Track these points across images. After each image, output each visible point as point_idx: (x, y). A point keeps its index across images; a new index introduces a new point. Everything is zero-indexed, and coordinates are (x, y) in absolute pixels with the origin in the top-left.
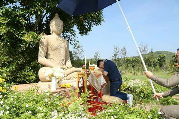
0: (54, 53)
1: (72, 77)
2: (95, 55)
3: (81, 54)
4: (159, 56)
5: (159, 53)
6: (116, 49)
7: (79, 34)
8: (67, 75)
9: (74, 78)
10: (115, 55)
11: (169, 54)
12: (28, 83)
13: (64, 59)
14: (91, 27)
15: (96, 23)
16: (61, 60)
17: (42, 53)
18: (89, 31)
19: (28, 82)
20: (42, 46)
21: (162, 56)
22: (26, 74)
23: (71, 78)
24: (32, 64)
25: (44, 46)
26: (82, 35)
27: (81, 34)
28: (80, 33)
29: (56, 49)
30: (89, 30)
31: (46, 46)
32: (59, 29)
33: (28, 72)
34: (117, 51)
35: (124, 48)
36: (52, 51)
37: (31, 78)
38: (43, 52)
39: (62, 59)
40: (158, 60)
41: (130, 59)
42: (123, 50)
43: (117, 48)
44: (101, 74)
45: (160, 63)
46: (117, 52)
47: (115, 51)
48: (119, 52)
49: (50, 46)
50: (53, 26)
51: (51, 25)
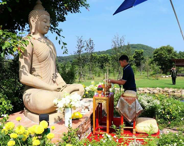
0: (42, 65)
4: (136, 52)
5: (133, 48)
6: (80, 43)
10: (79, 52)
11: (146, 48)
16: (52, 75)
17: (26, 68)
20: (24, 57)
21: (139, 52)
25: (28, 55)
29: (45, 60)
34: (82, 46)
35: (90, 41)
36: (40, 62)
38: (26, 66)
40: (134, 57)
41: (97, 56)
42: (89, 44)
43: (81, 41)
45: (138, 61)
46: (82, 47)
47: (78, 45)
48: (84, 47)
49: (36, 55)
50: (36, 22)
51: (33, 20)
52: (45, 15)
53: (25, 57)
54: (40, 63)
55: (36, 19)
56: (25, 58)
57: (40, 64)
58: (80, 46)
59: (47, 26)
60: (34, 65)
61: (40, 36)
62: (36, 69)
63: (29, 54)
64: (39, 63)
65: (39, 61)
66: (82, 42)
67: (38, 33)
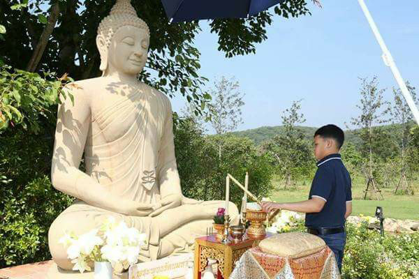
0: (113, 149)
1: (182, 244)
2: (288, 115)
3: (232, 112)
6: (369, 96)
7: (219, 49)
8: (161, 237)
9: (190, 245)
10: (366, 118)
12: (12, 265)
13: (152, 168)
14: (266, 24)
15: (284, 6)
16: (142, 175)
17: (64, 155)
18: (258, 40)
19: (14, 259)
20: (64, 128)
22: (7, 229)
23: (176, 247)
24: (29, 191)
26: (231, 56)
27: (225, 49)
28: (222, 47)
29: (120, 136)
30: (259, 35)
31: (80, 125)
32: (133, 57)
33: (12, 220)
34: (375, 102)
36: (108, 142)
37: (22, 246)
38: (67, 151)
39: (146, 172)
43: (373, 90)
44: (283, 262)
46: (375, 107)
47: (364, 100)
48: (381, 106)
49: (99, 124)
50: (109, 44)
51: (101, 41)
52: (128, 27)
53: (66, 128)
54: (109, 144)
55: (108, 38)
56: (65, 130)
57: (108, 146)
58: (369, 103)
59: (135, 54)
60: (96, 149)
61: (120, 78)
62: (100, 159)
63: (77, 122)
64: (107, 144)
65: (105, 138)
66: (375, 93)
67: (114, 71)
